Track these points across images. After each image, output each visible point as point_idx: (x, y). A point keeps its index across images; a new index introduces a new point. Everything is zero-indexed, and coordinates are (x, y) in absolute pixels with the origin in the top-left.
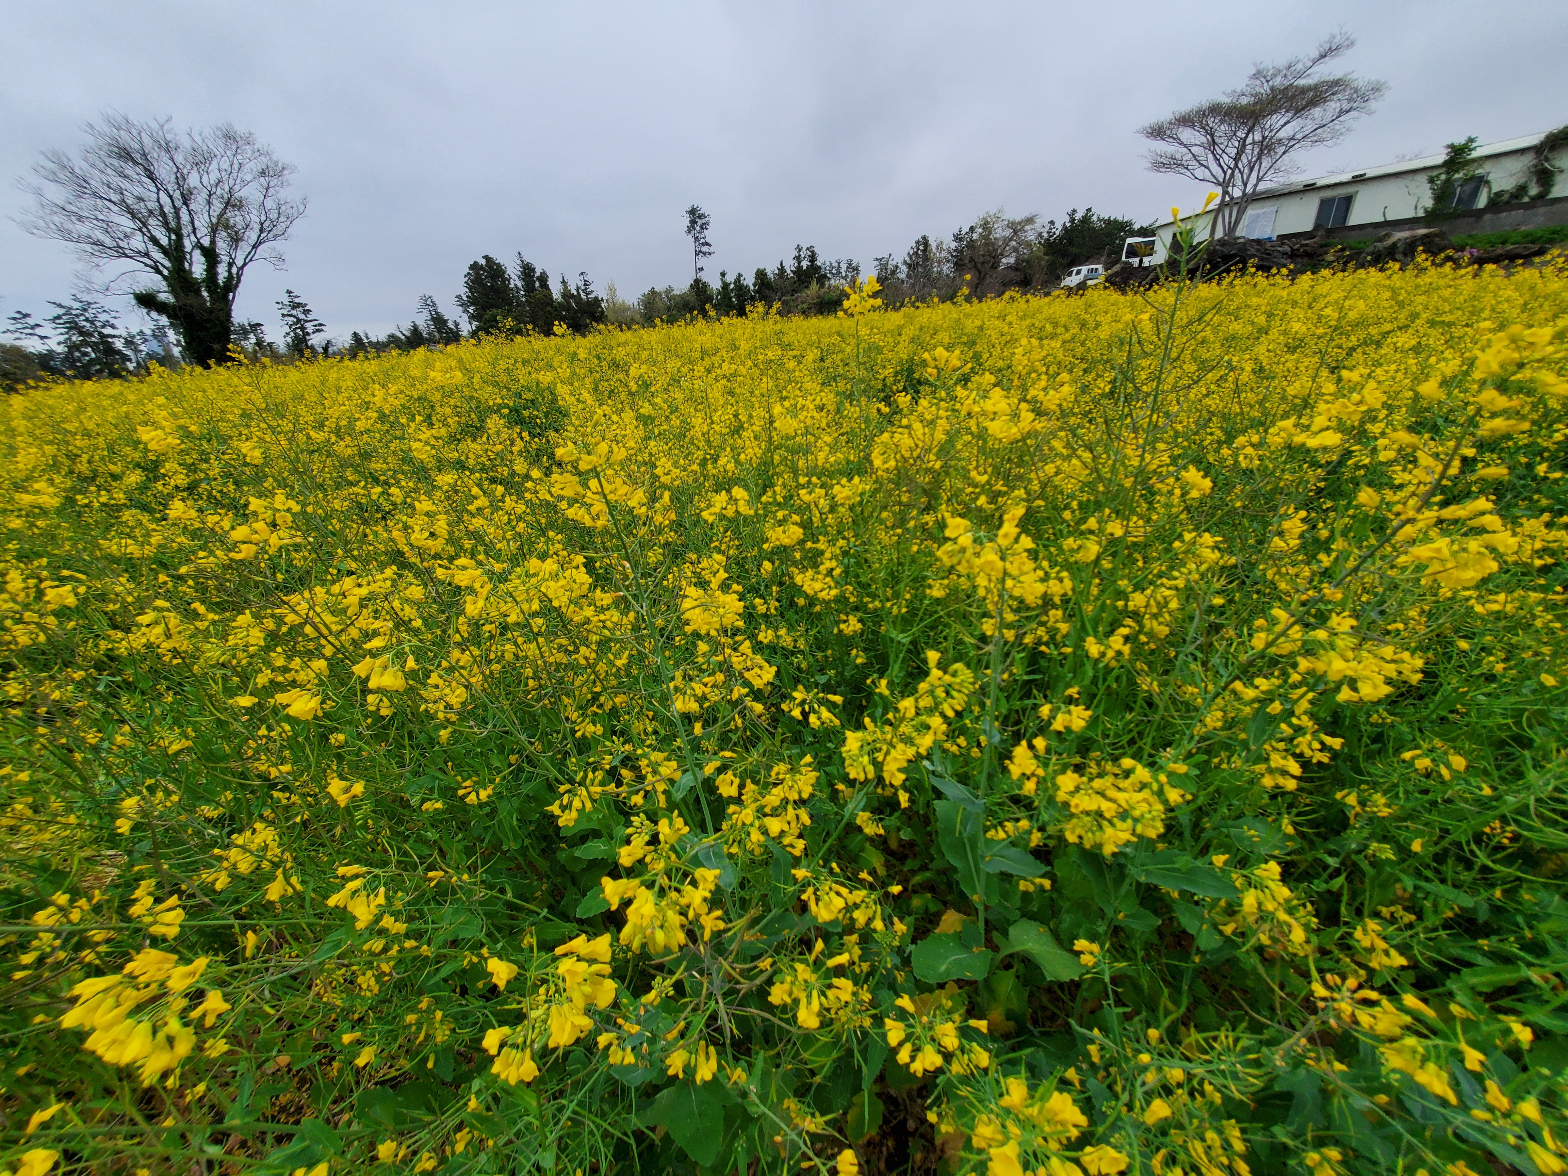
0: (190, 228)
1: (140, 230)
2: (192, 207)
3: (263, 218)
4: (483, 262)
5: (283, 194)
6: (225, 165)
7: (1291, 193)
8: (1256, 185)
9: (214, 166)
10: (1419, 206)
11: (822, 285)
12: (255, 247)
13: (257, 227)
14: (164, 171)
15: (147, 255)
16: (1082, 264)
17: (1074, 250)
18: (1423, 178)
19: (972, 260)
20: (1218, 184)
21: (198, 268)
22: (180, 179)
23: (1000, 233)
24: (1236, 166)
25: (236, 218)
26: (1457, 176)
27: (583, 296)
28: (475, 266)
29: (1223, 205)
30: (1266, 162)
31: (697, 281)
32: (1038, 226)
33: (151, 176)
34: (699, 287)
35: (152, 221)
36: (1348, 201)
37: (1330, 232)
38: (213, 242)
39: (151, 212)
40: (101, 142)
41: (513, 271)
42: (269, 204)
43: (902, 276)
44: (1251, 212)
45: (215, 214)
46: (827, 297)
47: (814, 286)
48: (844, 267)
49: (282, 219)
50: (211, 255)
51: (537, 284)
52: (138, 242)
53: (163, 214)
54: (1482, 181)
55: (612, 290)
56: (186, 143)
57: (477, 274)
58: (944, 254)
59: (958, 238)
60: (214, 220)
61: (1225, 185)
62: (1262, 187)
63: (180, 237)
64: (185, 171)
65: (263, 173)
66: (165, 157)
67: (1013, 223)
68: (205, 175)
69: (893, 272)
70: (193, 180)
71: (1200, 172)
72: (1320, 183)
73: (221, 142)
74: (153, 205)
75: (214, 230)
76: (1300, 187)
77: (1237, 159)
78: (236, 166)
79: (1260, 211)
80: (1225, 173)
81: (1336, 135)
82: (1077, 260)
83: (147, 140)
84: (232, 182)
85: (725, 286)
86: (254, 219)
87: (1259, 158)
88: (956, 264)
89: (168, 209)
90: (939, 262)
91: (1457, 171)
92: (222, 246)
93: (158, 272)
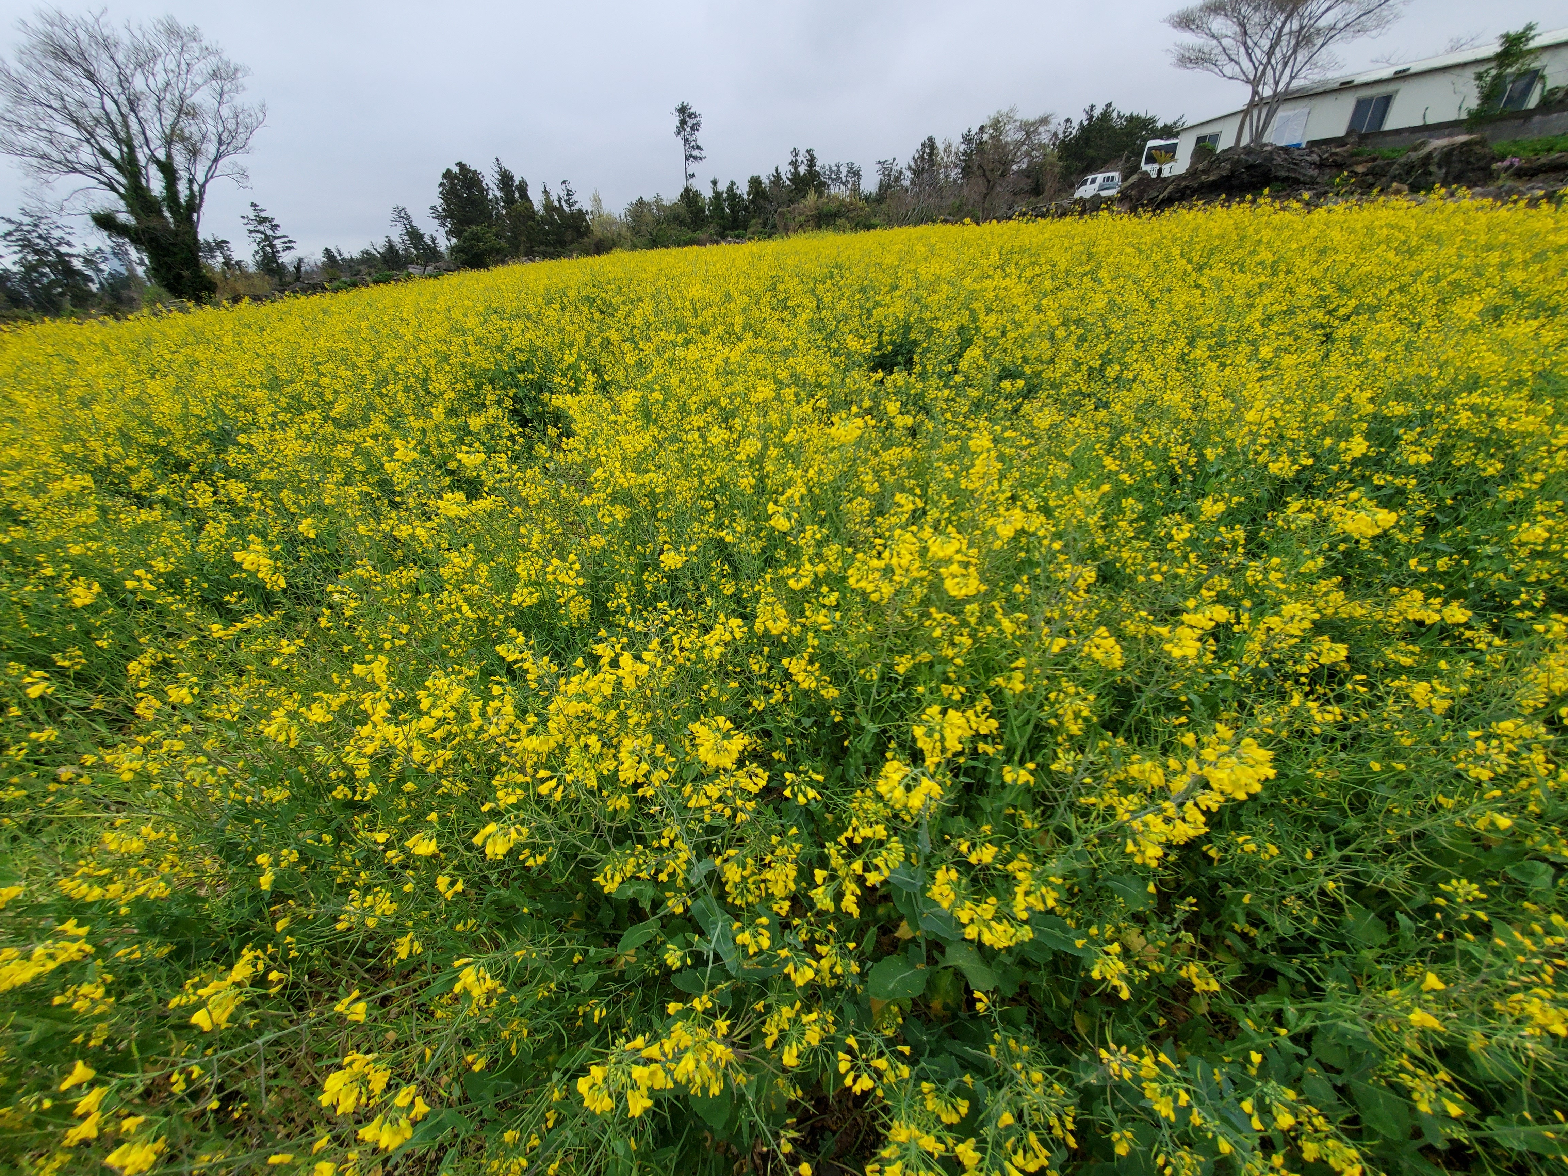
0: (141, 138)
1: (88, 141)
2: (141, 114)
3: (221, 129)
4: (456, 170)
5: (240, 100)
6: (172, 66)
7: (1326, 92)
8: (1289, 84)
9: (159, 67)
10: (1464, 107)
11: (820, 194)
12: (216, 160)
13: (215, 139)
14: (106, 72)
15: (99, 170)
16: (1096, 170)
17: (1091, 152)
18: (1470, 73)
19: (980, 167)
20: (1248, 81)
21: (156, 185)
22: (123, 81)
23: (1012, 135)
24: (1269, 62)
25: (191, 128)
26: (1509, 70)
27: (566, 209)
28: (448, 174)
29: (1252, 105)
30: (1303, 55)
31: (687, 190)
32: (1052, 127)
33: (91, 76)
34: (690, 197)
35: (99, 131)
36: (1387, 101)
37: (1363, 138)
38: (169, 156)
39: (97, 121)
40: (35, 41)
41: (490, 180)
42: (225, 111)
43: (907, 183)
44: (1284, 113)
45: (168, 122)
46: (826, 209)
47: (812, 196)
48: (844, 171)
49: (241, 130)
50: (168, 169)
51: (517, 195)
52: (86, 155)
53: (109, 121)
54: (1536, 76)
55: (597, 201)
56: (125, 39)
57: (452, 183)
58: (953, 158)
59: (967, 139)
60: (167, 131)
61: (1255, 83)
62: (1295, 84)
63: (132, 149)
64: (128, 72)
65: (215, 75)
66: (105, 57)
67: (1026, 124)
68: (151, 78)
69: (897, 179)
70: (138, 83)
71: (1230, 69)
72: (1359, 80)
73: (164, 38)
74: (97, 112)
75: (168, 142)
76: (1336, 85)
77: (1270, 53)
78: (184, 67)
79: (1291, 113)
80: (1256, 69)
81: (1382, 23)
82: (1092, 166)
83: (83, 36)
84: (181, 85)
85: (717, 195)
86: (211, 130)
87: (1295, 52)
88: (963, 170)
89: (115, 117)
90: (946, 167)
91: (1509, 65)
92: (180, 160)
93: (113, 189)
